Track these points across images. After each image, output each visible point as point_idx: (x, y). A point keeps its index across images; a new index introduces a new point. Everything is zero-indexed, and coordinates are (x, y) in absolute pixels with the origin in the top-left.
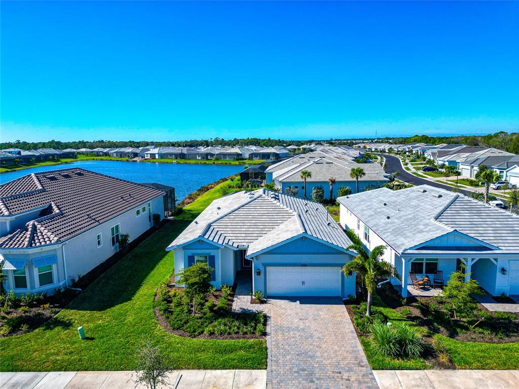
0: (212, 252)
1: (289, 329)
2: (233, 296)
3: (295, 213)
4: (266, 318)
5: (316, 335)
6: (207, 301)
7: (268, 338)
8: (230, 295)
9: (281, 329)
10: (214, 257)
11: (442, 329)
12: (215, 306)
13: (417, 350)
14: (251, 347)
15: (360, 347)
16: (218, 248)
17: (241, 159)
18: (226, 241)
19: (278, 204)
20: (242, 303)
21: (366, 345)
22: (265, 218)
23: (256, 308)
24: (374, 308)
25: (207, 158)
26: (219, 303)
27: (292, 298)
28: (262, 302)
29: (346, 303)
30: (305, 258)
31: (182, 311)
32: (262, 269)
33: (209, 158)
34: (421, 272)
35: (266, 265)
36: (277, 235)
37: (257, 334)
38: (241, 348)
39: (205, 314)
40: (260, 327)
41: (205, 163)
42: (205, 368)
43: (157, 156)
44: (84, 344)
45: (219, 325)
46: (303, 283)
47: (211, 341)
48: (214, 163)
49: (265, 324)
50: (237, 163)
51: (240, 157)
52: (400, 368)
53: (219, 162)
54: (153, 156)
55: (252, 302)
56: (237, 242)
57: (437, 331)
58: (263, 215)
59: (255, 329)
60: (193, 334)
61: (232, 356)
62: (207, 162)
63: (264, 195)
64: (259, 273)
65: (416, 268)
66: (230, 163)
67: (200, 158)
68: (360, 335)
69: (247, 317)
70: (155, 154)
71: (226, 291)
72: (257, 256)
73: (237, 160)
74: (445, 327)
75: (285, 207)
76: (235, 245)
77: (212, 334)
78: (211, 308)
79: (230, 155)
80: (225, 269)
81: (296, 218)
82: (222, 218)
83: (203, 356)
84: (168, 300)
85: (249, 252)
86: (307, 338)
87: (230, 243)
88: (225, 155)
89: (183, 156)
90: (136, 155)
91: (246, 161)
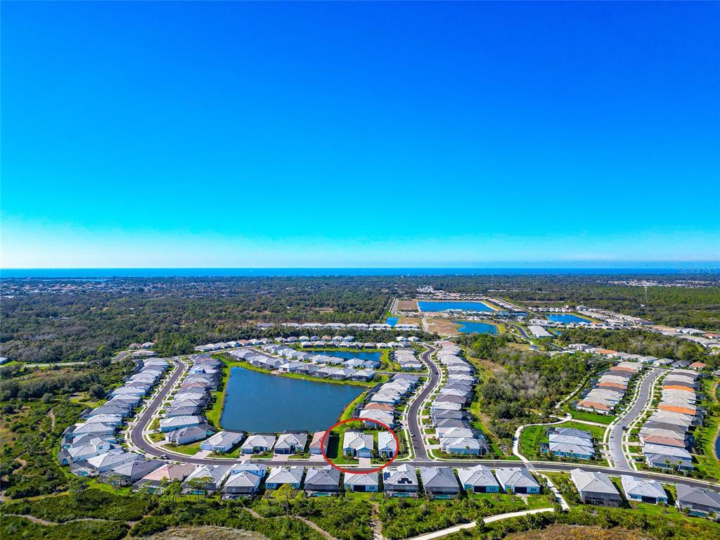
0: (350, 450)
1: (362, 460)
12: (351, 458)
14: (357, 462)
19: (361, 439)
20: (355, 457)
21: (371, 462)
22: (358, 442)
23: (357, 458)
24: (374, 458)
29: (371, 457)
31: (347, 458)
43: (288, 370)
44: (336, 462)
45: (353, 460)
46: (364, 455)
49: (359, 460)
50: (342, 383)
51: (344, 378)
54: (285, 369)
60: (349, 461)
61: (355, 463)
70: (287, 368)
72: (358, 451)
73: (343, 380)
79: (338, 376)
80: (353, 453)
81: (365, 442)
82: (351, 442)
83: (351, 463)
84: (344, 457)
85: (356, 450)
86: (364, 462)
87: (353, 448)
88: (335, 376)
89: (307, 372)
90: (272, 368)
91: (348, 381)
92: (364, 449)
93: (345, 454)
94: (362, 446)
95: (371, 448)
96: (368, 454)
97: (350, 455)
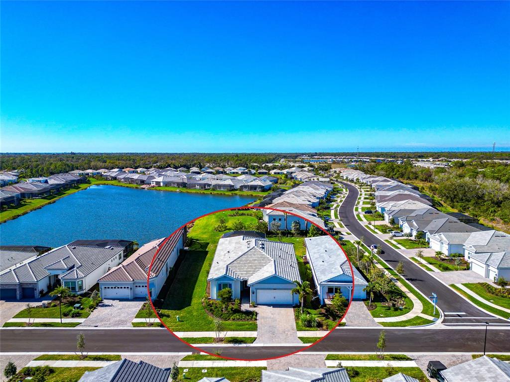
0: (231, 282)
1: (267, 318)
2: (240, 303)
3: (272, 259)
4: (257, 314)
5: (278, 320)
6: (228, 306)
7: (257, 321)
8: (239, 303)
9: (263, 318)
10: (231, 284)
11: (331, 317)
12: (233, 308)
13: (315, 324)
14: (251, 324)
15: (295, 324)
16: (233, 280)
17: (233, 190)
18: (237, 276)
19: (264, 253)
20: (245, 307)
21: (297, 323)
22: (256, 262)
23: (252, 309)
24: (305, 309)
25: (205, 187)
26: (235, 307)
27: (269, 305)
28: (255, 307)
29: (294, 307)
30: (275, 286)
31: (218, 310)
32: (255, 291)
33: (207, 187)
34: (333, 293)
35: (257, 289)
36: (263, 273)
37: (253, 319)
38: (246, 325)
39: (229, 312)
40: (254, 317)
41: (204, 193)
42: (233, 331)
43: (162, 184)
44: (181, 323)
45: (237, 316)
46: (275, 298)
47: (234, 322)
48: (211, 193)
49: (256, 316)
50: (230, 193)
51: (232, 188)
52: (307, 330)
53: (215, 192)
54: (158, 183)
55: (250, 307)
56: (242, 277)
57: (329, 318)
58: (255, 260)
59: (252, 318)
60: (226, 319)
61: (243, 327)
62: (206, 192)
63: (256, 247)
64: (253, 293)
65: (330, 290)
66: (225, 194)
67: (198, 187)
68: (296, 320)
69: (248, 313)
70: (160, 182)
71: (237, 301)
72: (253, 285)
73: (230, 191)
74: (333, 317)
75: (267, 255)
76: (242, 278)
77: (234, 320)
78: (232, 309)
79: (224, 186)
80: (236, 290)
81: (273, 263)
82: (233, 262)
83: (232, 327)
84: (210, 305)
85: (249, 283)
86: (274, 321)
87: (239, 278)
88: (220, 186)
89: (184, 185)
90: (143, 182)
91: (237, 192)
92: (274, 281)
93: (214, 293)
94: (268, 271)
95: (294, 276)
96: (286, 295)
97: (228, 299)
